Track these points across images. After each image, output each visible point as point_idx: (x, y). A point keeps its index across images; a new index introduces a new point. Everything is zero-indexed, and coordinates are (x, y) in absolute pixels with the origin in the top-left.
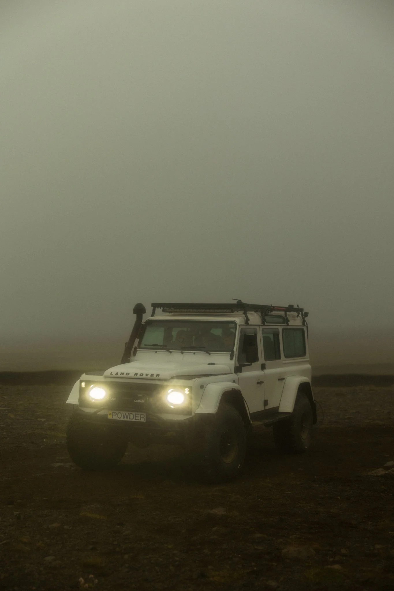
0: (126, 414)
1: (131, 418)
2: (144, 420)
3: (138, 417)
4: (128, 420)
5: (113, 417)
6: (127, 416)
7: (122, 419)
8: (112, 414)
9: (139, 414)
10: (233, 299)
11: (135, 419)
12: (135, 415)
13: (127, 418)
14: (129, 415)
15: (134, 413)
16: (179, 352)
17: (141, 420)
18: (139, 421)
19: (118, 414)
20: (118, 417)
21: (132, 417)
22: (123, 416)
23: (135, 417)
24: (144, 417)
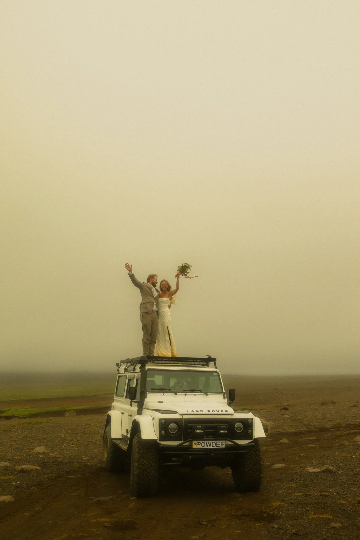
0: (209, 443)
1: (213, 446)
2: (224, 446)
3: (219, 444)
4: (211, 447)
5: (197, 447)
6: (210, 444)
7: (206, 447)
8: (196, 444)
9: (220, 442)
10: (205, 355)
11: (217, 446)
12: (217, 443)
13: (210, 446)
14: (212, 443)
15: (216, 442)
16: (184, 394)
17: (221, 446)
18: (220, 447)
19: (202, 444)
20: (202, 446)
21: (214, 444)
22: (207, 444)
23: (217, 444)
24: (224, 444)
